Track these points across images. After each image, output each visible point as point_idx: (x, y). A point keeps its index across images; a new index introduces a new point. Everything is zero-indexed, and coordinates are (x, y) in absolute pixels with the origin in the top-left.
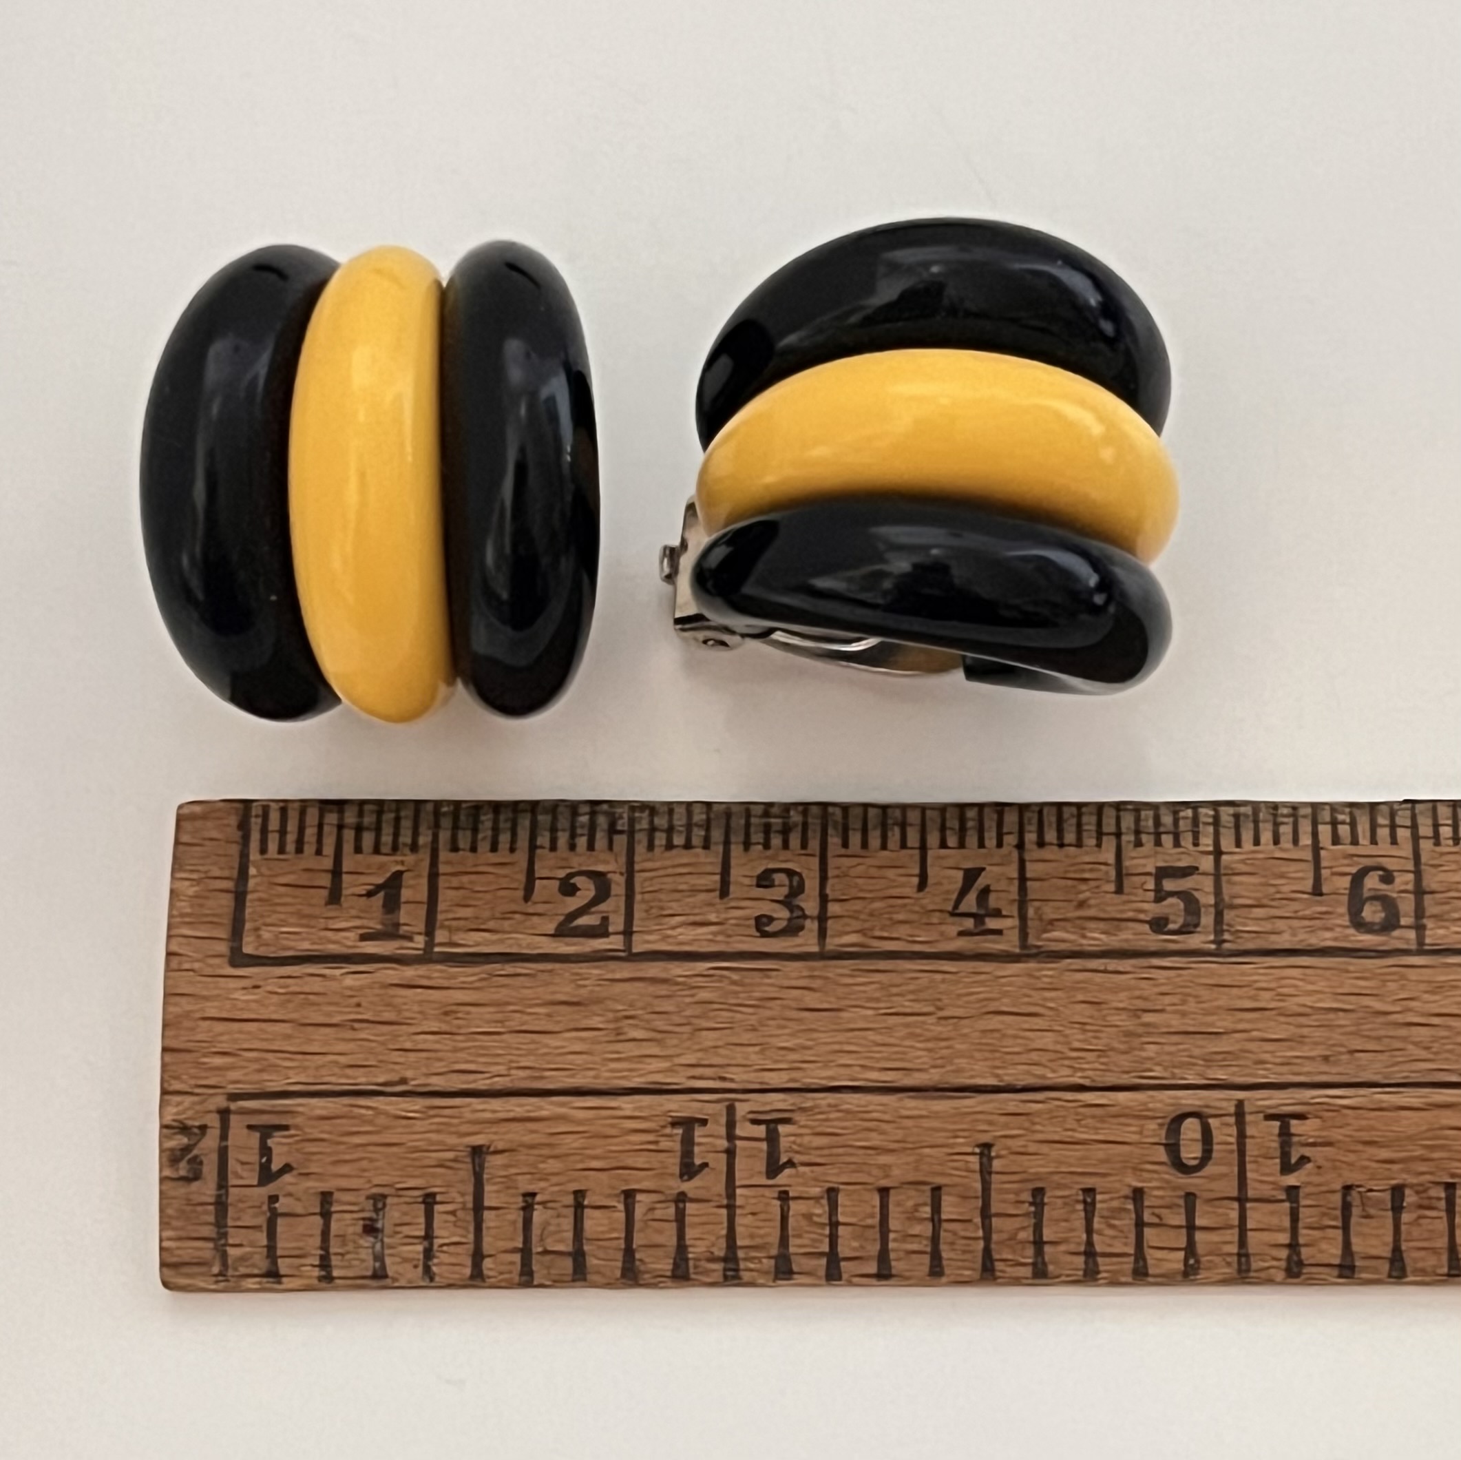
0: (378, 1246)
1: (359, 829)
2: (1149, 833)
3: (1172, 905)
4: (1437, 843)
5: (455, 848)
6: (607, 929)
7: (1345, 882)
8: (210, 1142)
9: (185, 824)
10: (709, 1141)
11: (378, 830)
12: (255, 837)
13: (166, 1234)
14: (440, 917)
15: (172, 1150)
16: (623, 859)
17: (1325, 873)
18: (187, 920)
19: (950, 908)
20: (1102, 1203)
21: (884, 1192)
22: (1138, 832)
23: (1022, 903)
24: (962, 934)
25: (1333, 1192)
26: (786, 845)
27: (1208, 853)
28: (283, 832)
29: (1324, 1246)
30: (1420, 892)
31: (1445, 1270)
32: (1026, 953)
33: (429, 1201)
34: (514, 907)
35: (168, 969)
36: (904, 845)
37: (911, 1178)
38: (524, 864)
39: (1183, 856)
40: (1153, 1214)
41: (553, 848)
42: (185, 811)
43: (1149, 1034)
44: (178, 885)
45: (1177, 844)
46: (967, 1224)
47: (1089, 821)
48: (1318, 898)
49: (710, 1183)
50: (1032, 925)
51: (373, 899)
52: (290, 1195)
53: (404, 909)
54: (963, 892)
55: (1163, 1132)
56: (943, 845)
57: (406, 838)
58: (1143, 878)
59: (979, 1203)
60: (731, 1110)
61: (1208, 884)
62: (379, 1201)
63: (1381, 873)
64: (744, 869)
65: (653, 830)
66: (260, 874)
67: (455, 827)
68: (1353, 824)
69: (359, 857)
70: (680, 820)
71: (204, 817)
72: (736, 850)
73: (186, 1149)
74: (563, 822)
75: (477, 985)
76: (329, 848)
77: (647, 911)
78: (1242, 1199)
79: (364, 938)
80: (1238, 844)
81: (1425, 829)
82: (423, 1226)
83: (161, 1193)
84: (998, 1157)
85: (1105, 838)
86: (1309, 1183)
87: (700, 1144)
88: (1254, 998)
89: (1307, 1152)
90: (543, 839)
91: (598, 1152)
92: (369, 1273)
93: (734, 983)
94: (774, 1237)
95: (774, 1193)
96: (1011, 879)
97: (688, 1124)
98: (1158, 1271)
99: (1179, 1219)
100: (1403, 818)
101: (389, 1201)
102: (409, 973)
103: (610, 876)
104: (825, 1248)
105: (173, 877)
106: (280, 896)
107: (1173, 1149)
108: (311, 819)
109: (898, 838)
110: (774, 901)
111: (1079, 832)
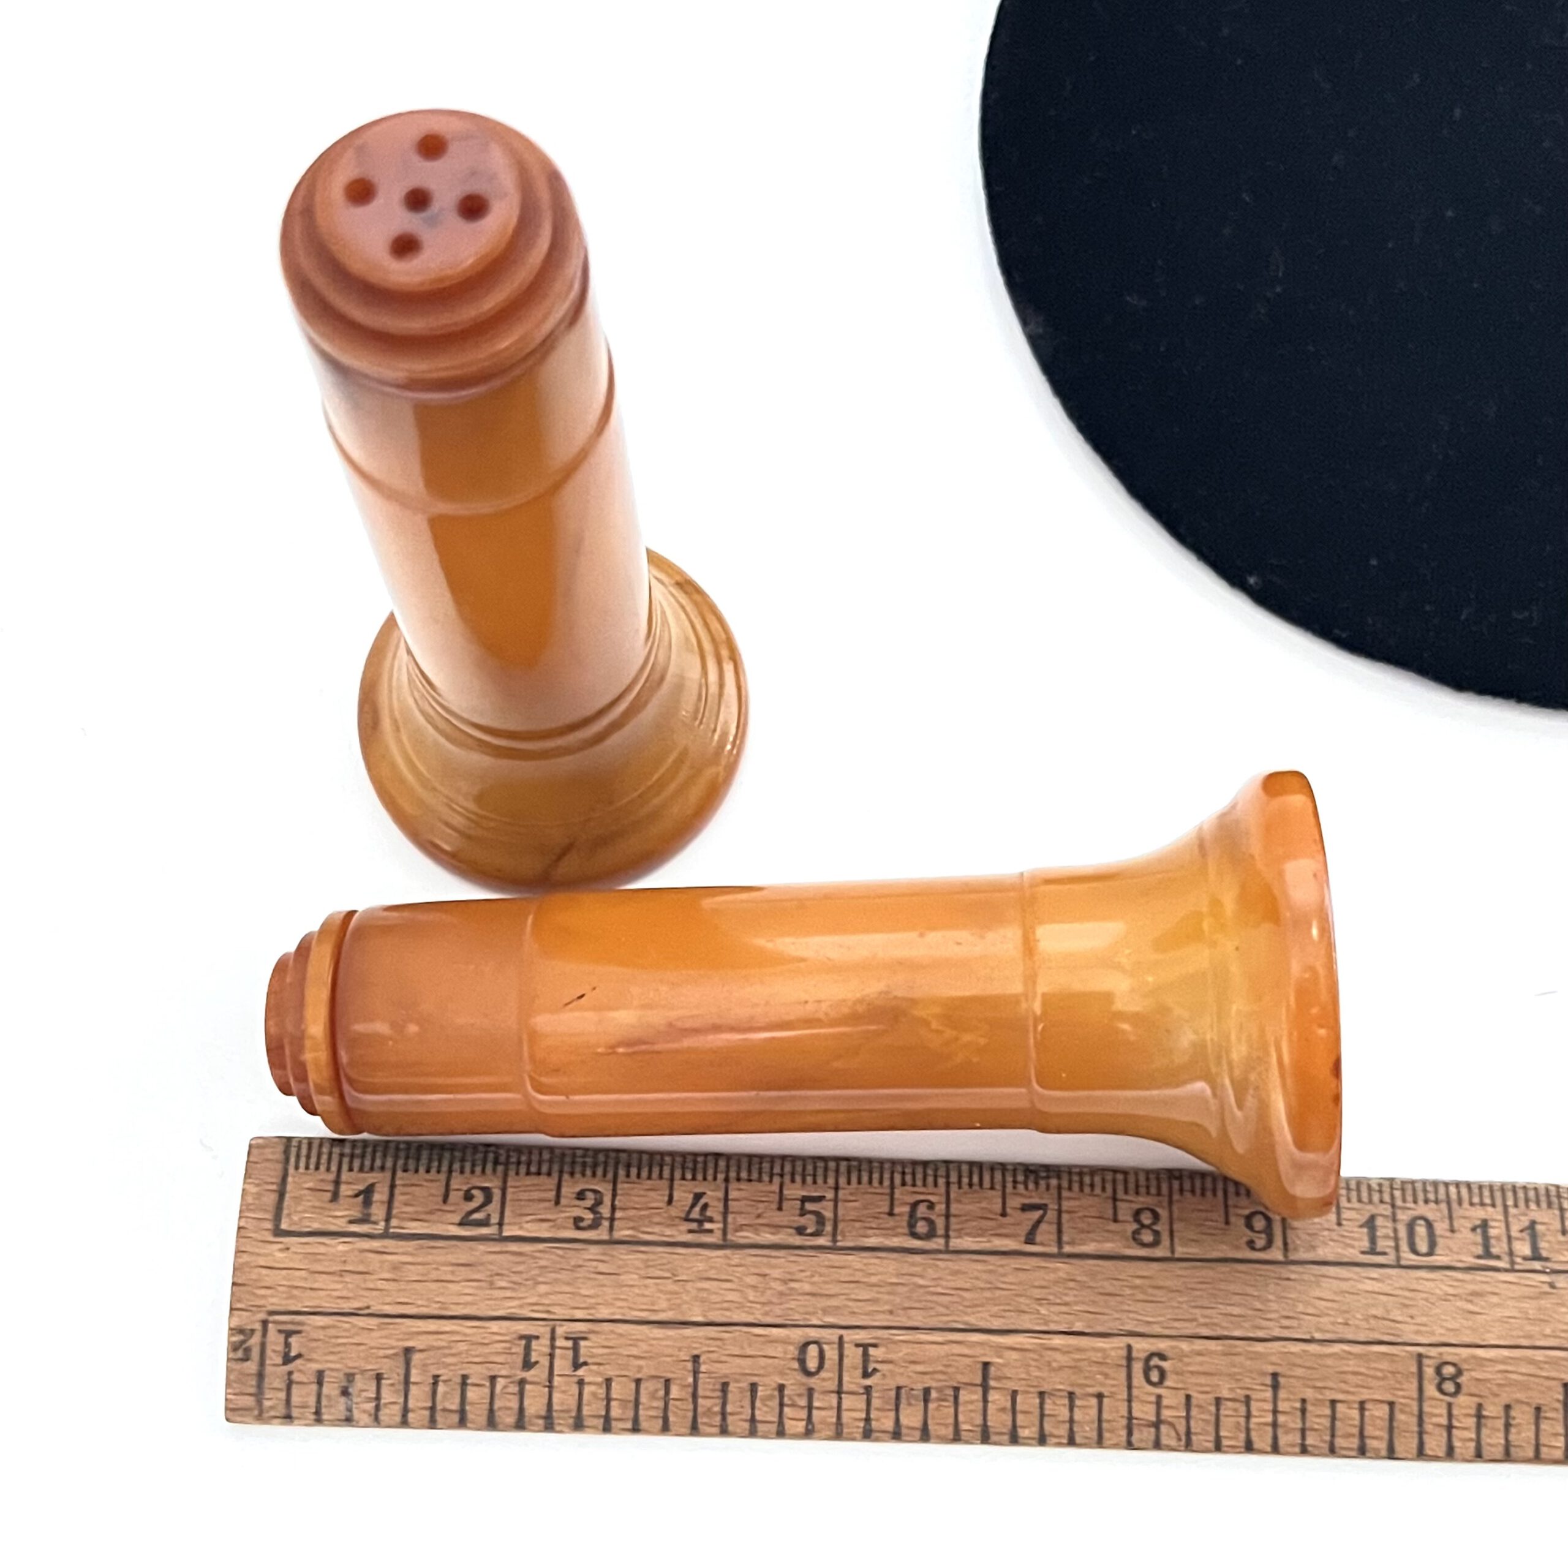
0: (349, 1402)
1: (352, 1156)
2: (799, 1175)
3: (810, 1219)
4: (960, 1187)
5: (405, 1170)
6: (489, 1222)
7: (906, 1209)
8: (255, 1340)
9: (254, 1151)
10: (540, 1349)
11: (363, 1156)
12: (293, 1160)
13: (229, 1391)
14: (394, 1212)
15: (235, 1342)
16: (500, 1180)
17: (896, 1203)
18: (252, 1207)
19: (683, 1215)
20: (761, 1392)
21: (638, 1382)
22: (793, 1175)
23: (725, 1213)
24: (690, 1231)
25: (890, 1390)
26: (594, 1175)
27: (830, 1188)
28: (308, 1157)
29: (883, 1420)
30: (947, 1216)
31: (951, 1437)
32: (725, 1245)
33: (379, 1378)
34: (437, 1207)
35: (237, 1237)
36: (661, 1177)
37: (653, 1373)
38: (444, 1181)
39: (818, 1190)
40: (790, 1398)
41: (462, 1172)
42: (254, 1142)
43: (790, 1295)
44: (247, 1186)
45: (815, 1182)
46: (684, 1402)
47: (766, 1166)
48: (890, 1218)
49: (538, 1374)
50: (730, 1227)
51: (357, 1199)
52: (300, 1371)
53: (374, 1206)
54: (693, 1206)
55: (797, 1352)
56: (683, 1178)
57: (378, 1163)
58: (793, 1203)
59: (690, 1390)
60: (553, 1331)
61: (830, 1206)
62: (350, 1377)
63: (926, 1204)
64: (569, 1189)
65: (519, 1163)
66: (294, 1182)
67: (407, 1158)
68: (914, 1174)
69: (351, 1173)
71: (265, 1147)
72: (566, 1177)
73: (243, 1342)
74: (469, 1155)
75: (415, 1252)
76: (334, 1168)
77: (513, 1211)
78: (839, 1392)
79: (351, 1222)
80: (849, 1183)
81: (954, 1178)
82: (375, 1392)
83: (227, 1367)
84: (704, 1363)
85: (774, 1177)
86: (877, 1384)
87: (535, 1350)
88: (851, 1275)
89: (878, 1366)
90: (456, 1166)
91: (477, 1353)
92: (343, 1418)
93: (558, 1256)
94: (574, 1407)
95: (576, 1379)
96: (719, 1200)
97: (529, 1339)
98: (791, 1432)
99: (803, 1402)
100: (942, 1172)
101: (358, 1377)
102: (376, 1244)
103: (493, 1190)
104: (603, 1413)
105: (245, 1183)
106: (305, 1195)
107: (802, 1361)
108: (325, 1150)
109: (658, 1173)
110: (586, 1208)
111: (760, 1173)
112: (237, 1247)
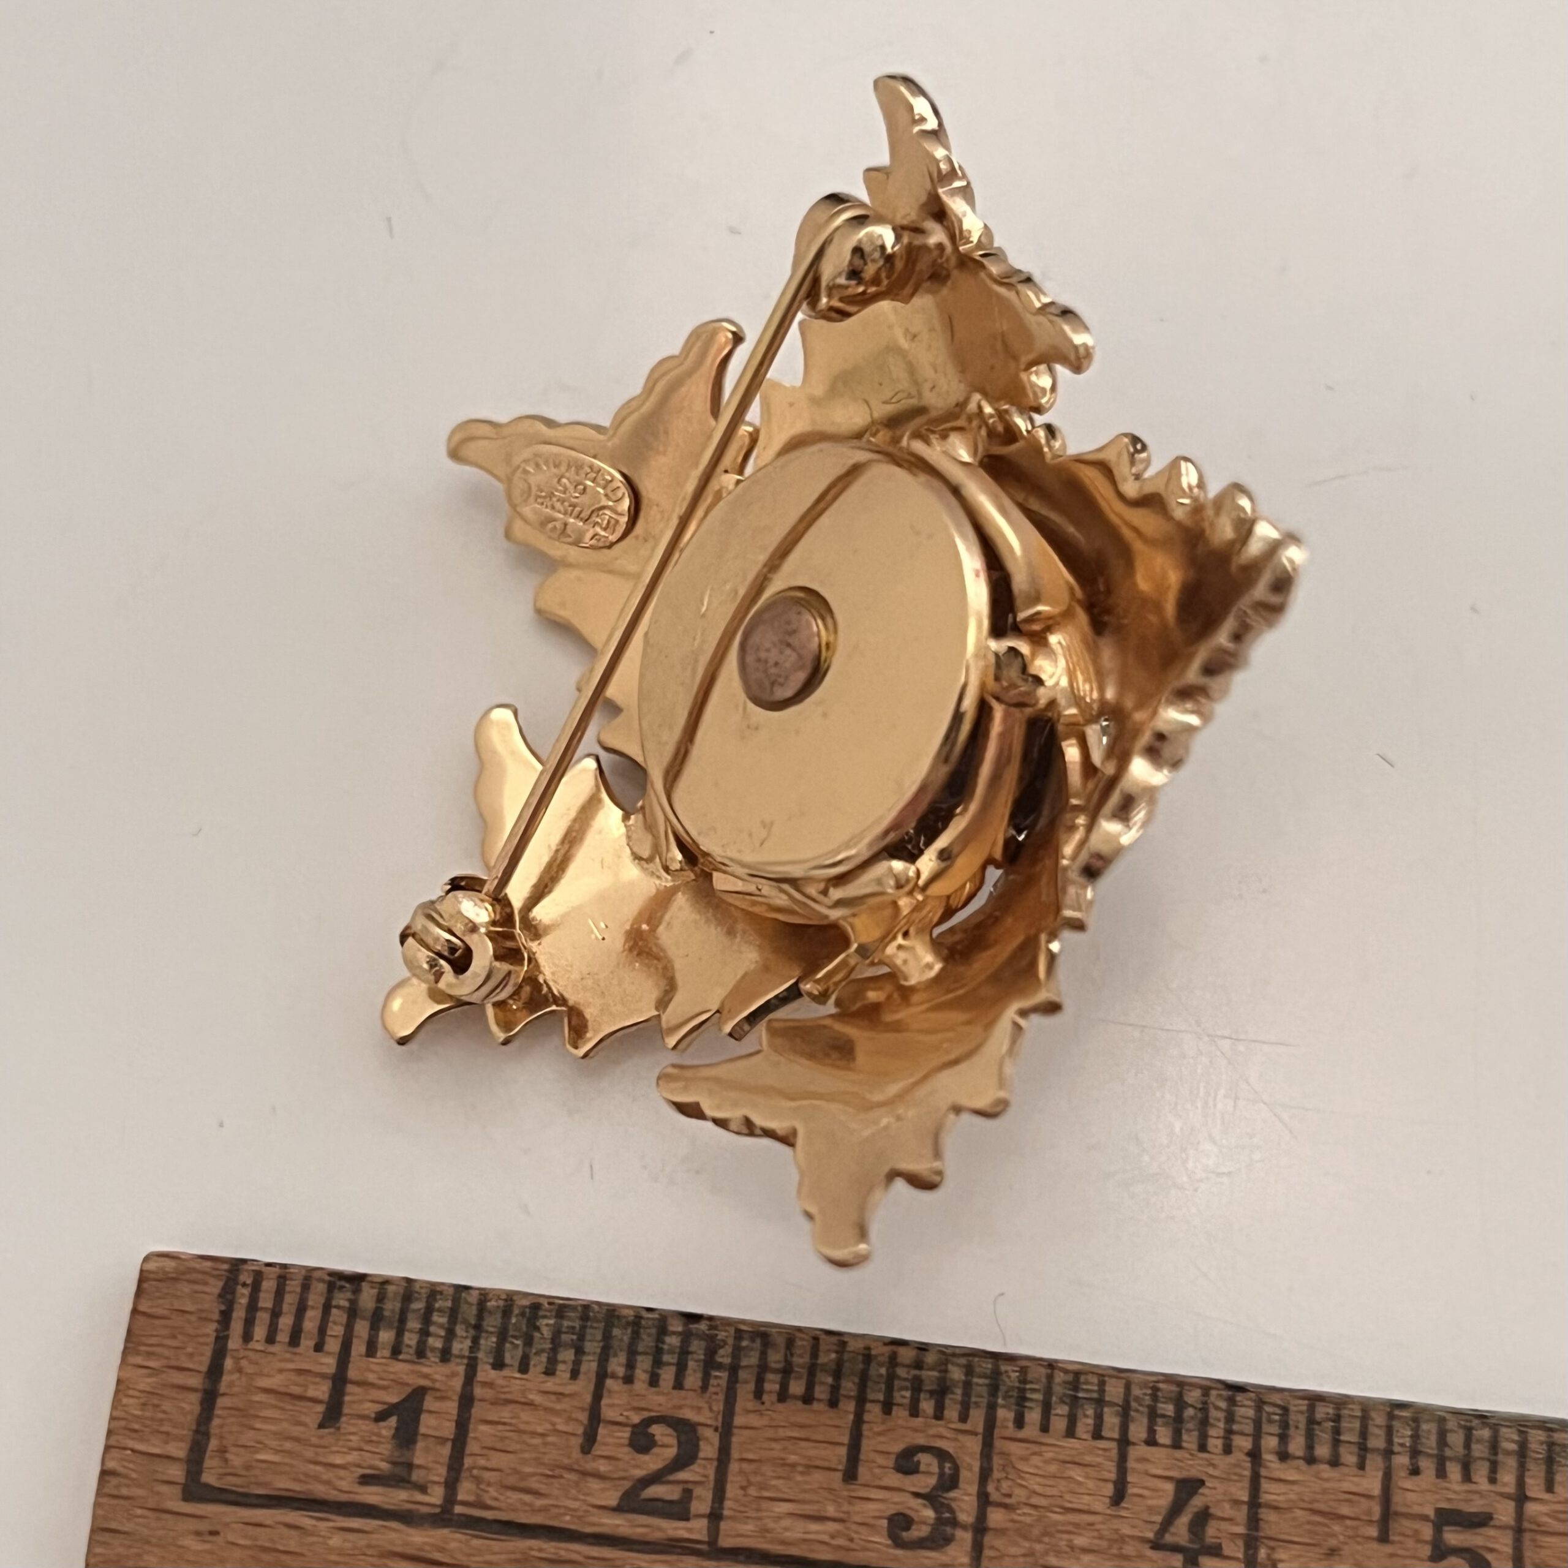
1: (377, 1319)
2: (1429, 1455)
5: (499, 1364)
6: (688, 1510)
9: (149, 1287)
11: (402, 1321)
12: (239, 1315)
14: (468, 1462)
16: (719, 1406)
18: (136, 1426)
19: (1150, 1535)
22: (1415, 1453)
23: (1252, 1541)
26: (939, 1415)
27: (1506, 1498)
34: (566, 1461)
35: (99, 1493)
36: (1097, 1435)
38: (588, 1398)
39: (1475, 1497)
41: (629, 1380)
42: (151, 1266)
44: (129, 1373)
45: (1467, 1477)
47: (1351, 1429)
51: (382, 1424)
53: (420, 1445)
54: (1174, 1512)
56: (1151, 1442)
57: (436, 1343)
58: (1417, 1525)
61: (1504, 1543)
64: (880, 1444)
65: (764, 1368)
66: (240, 1370)
67: (503, 1336)
69: (372, 1361)
70: (801, 1356)
71: (174, 1279)
72: (873, 1412)
74: (647, 1342)
76: (333, 1345)
77: (743, 1488)
79: (366, 1480)
80: (1550, 1486)
85: (1369, 1456)
90: (617, 1365)
96: (1236, 1502)
102: (419, 1538)
103: (700, 1429)
105: (123, 1363)
106: (261, 1406)
108: (316, 1298)
109: (1090, 1421)
110: (917, 1495)
111: (1336, 1443)
112: (95, 1517)
